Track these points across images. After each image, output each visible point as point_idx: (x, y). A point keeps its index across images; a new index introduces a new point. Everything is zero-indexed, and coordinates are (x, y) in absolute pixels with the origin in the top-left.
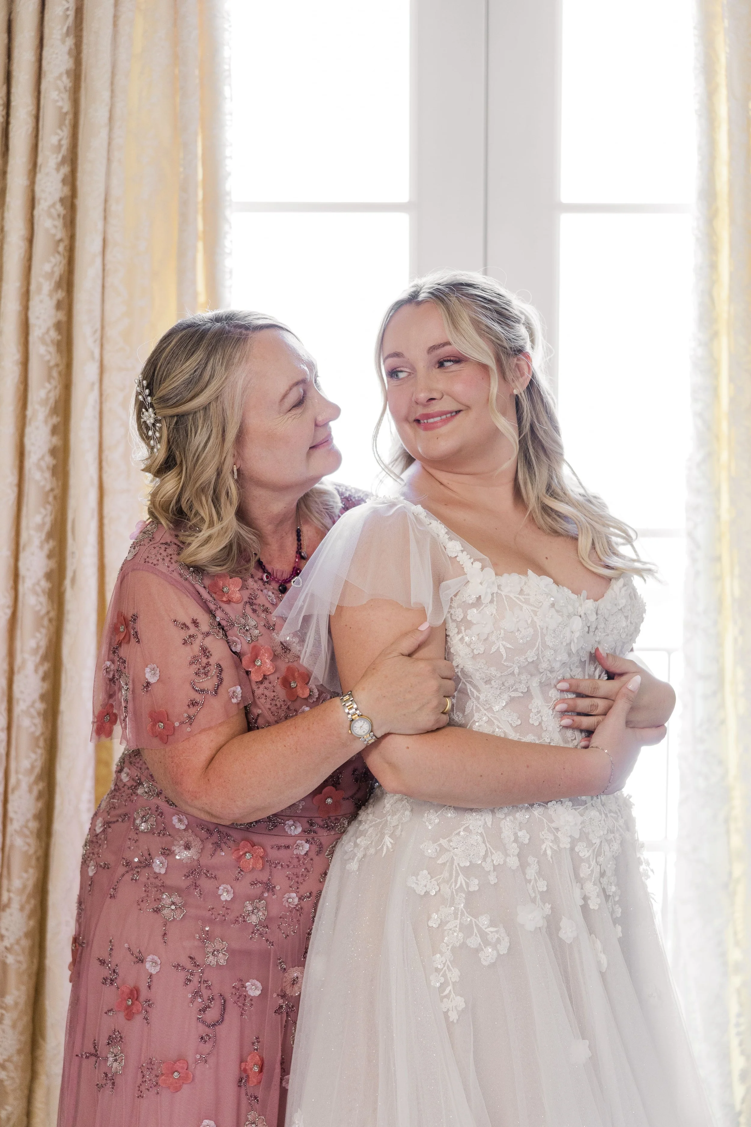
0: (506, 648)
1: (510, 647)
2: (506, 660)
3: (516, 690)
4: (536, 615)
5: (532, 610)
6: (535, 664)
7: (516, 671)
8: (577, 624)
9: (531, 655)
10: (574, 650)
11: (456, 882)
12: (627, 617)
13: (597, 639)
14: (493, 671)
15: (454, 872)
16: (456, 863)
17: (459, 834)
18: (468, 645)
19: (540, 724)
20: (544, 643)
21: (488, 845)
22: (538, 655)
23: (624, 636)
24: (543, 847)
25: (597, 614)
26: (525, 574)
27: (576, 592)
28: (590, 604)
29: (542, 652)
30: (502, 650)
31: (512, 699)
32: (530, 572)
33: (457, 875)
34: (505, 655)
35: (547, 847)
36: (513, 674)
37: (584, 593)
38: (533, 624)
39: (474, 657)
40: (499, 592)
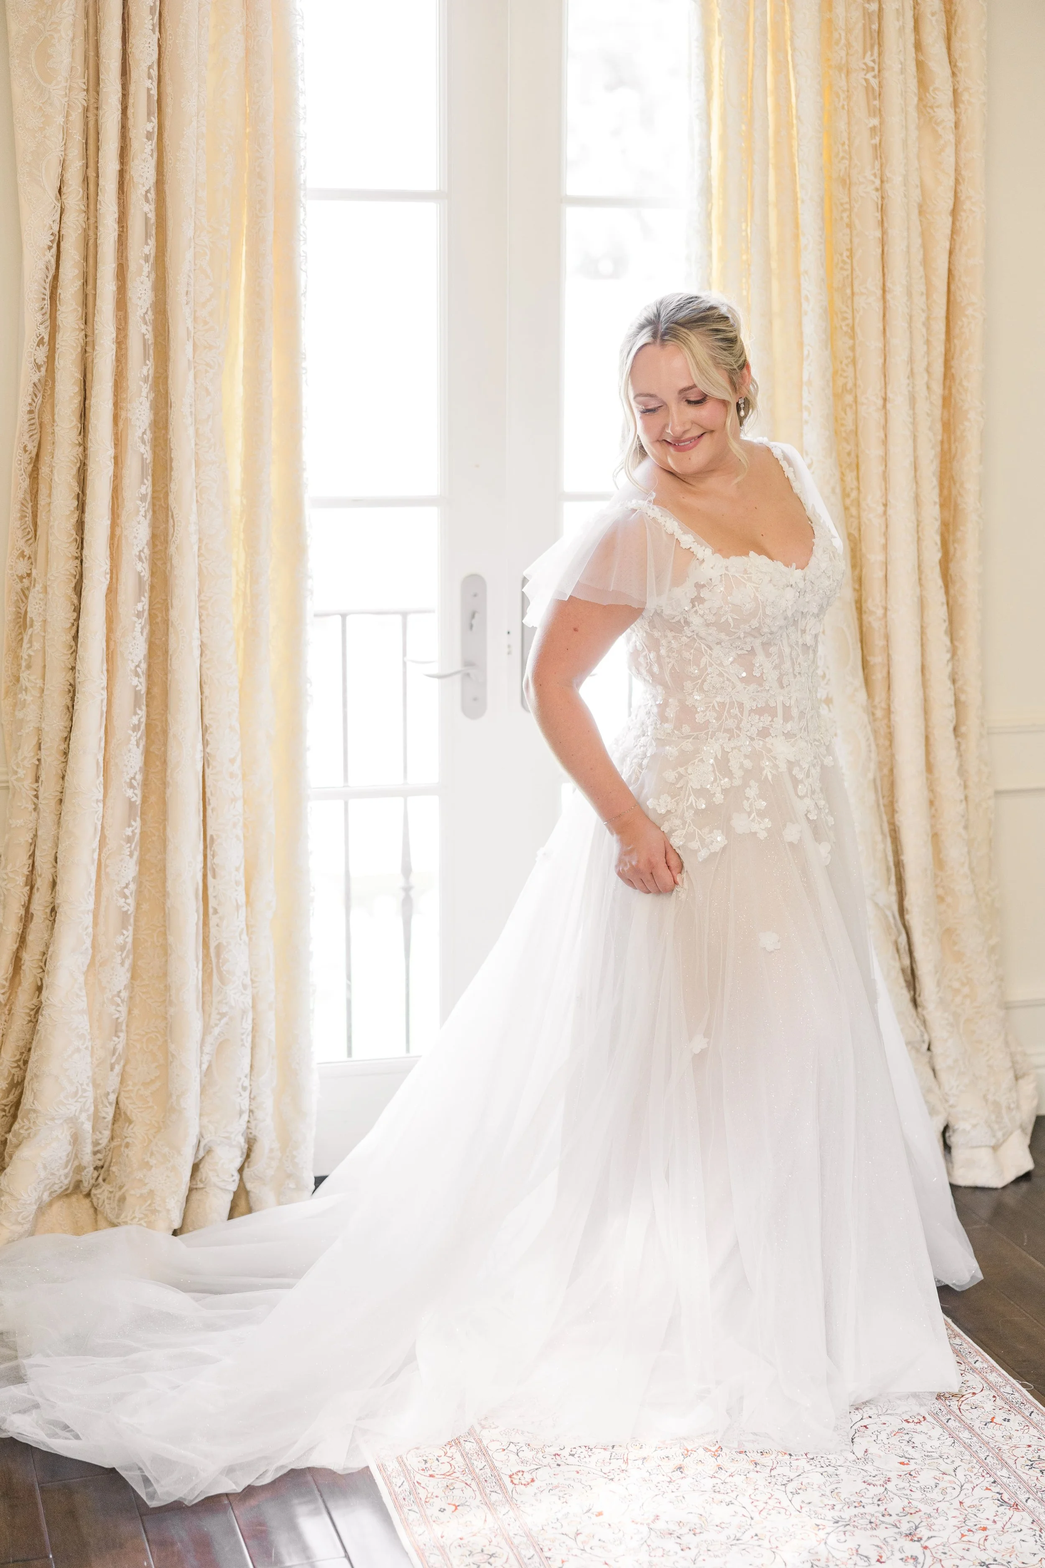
0: (734, 619)
1: (737, 617)
2: (733, 628)
3: (742, 649)
4: (757, 591)
5: (755, 587)
6: (758, 629)
7: (742, 636)
8: (790, 594)
9: (755, 623)
10: (790, 615)
11: (688, 800)
12: (829, 577)
13: (807, 600)
14: (723, 636)
15: (687, 793)
16: (689, 786)
17: (694, 763)
18: (702, 617)
19: (762, 674)
20: (764, 613)
21: (717, 774)
22: (760, 623)
23: (828, 593)
24: (764, 772)
25: (805, 580)
26: (747, 554)
27: (787, 565)
28: (799, 573)
29: (763, 620)
30: (731, 620)
31: (739, 656)
32: (752, 553)
33: (689, 795)
34: (732, 625)
35: (768, 773)
36: (739, 638)
37: (794, 565)
38: (756, 598)
39: (708, 625)
40: (727, 572)
